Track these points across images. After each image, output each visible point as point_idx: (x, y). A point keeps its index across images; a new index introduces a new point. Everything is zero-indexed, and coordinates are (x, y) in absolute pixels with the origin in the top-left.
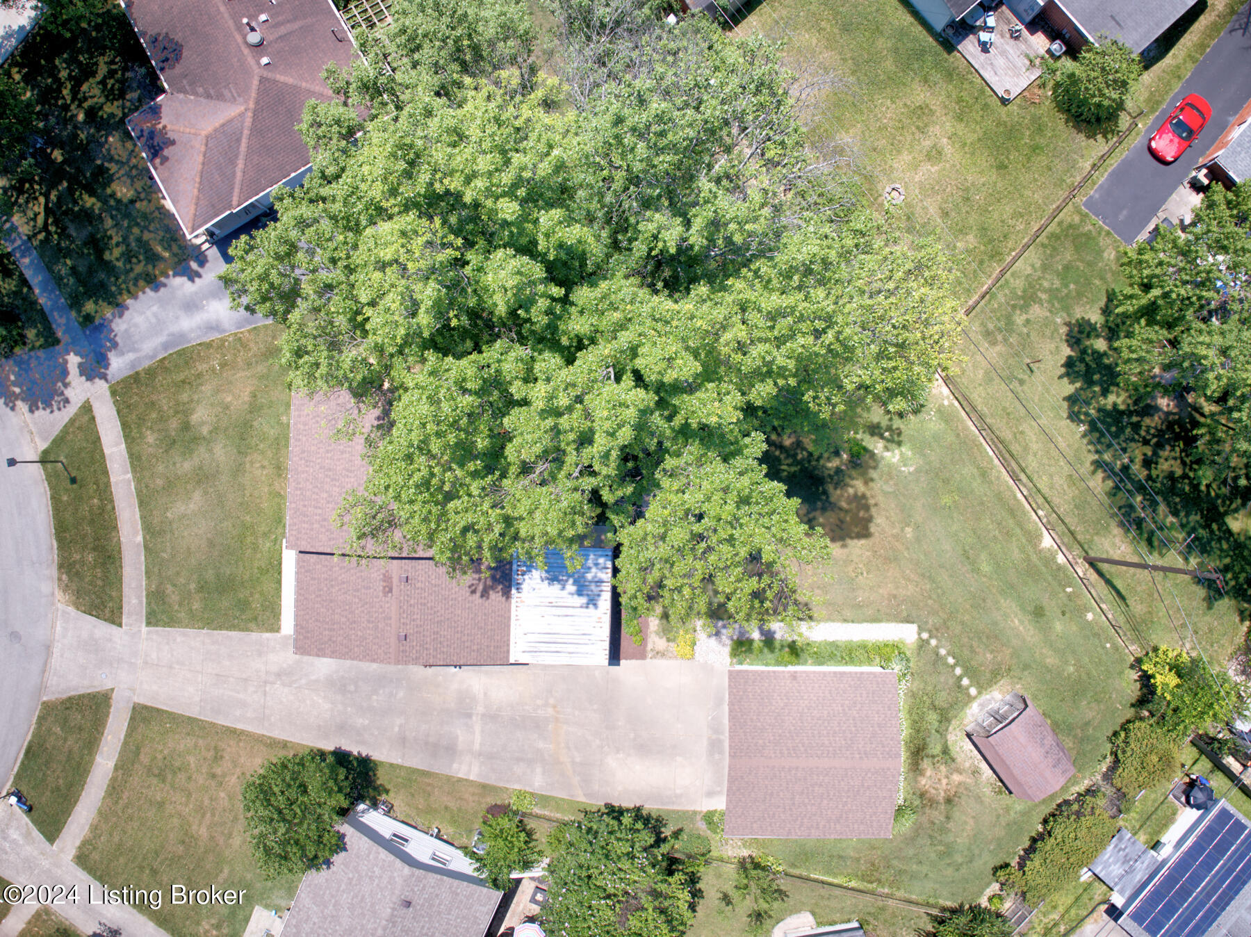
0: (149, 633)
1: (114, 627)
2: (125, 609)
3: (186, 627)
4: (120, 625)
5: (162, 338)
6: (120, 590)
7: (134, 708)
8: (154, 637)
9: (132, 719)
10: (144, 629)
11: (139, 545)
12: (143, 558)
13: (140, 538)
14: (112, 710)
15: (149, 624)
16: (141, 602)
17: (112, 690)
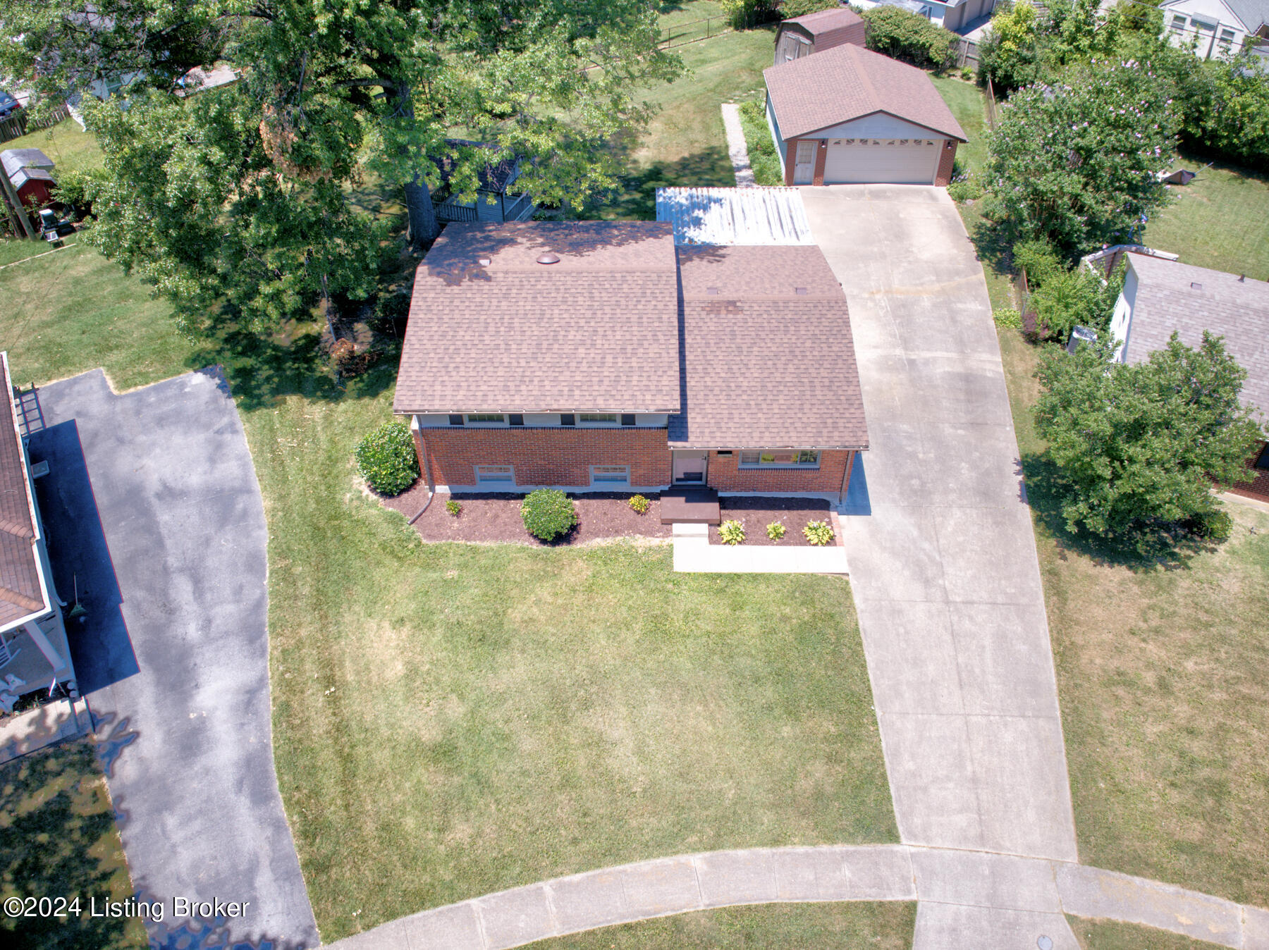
0: (912, 835)
1: (920, 923)
2: (870, 894)
3: (877, 748)
4: (911, 907)
5: (243, 806)
6: (825, 909)
7: (1094, 863)
8: (917, 821)
9: (1118, 865)
10: (906, 847)
11: (710, 862)
12: (742, 853)
13: (697, 861)
14: (1118, 918)
15: (891, 835)
16: (847, 856)
17: (1071, 919)
